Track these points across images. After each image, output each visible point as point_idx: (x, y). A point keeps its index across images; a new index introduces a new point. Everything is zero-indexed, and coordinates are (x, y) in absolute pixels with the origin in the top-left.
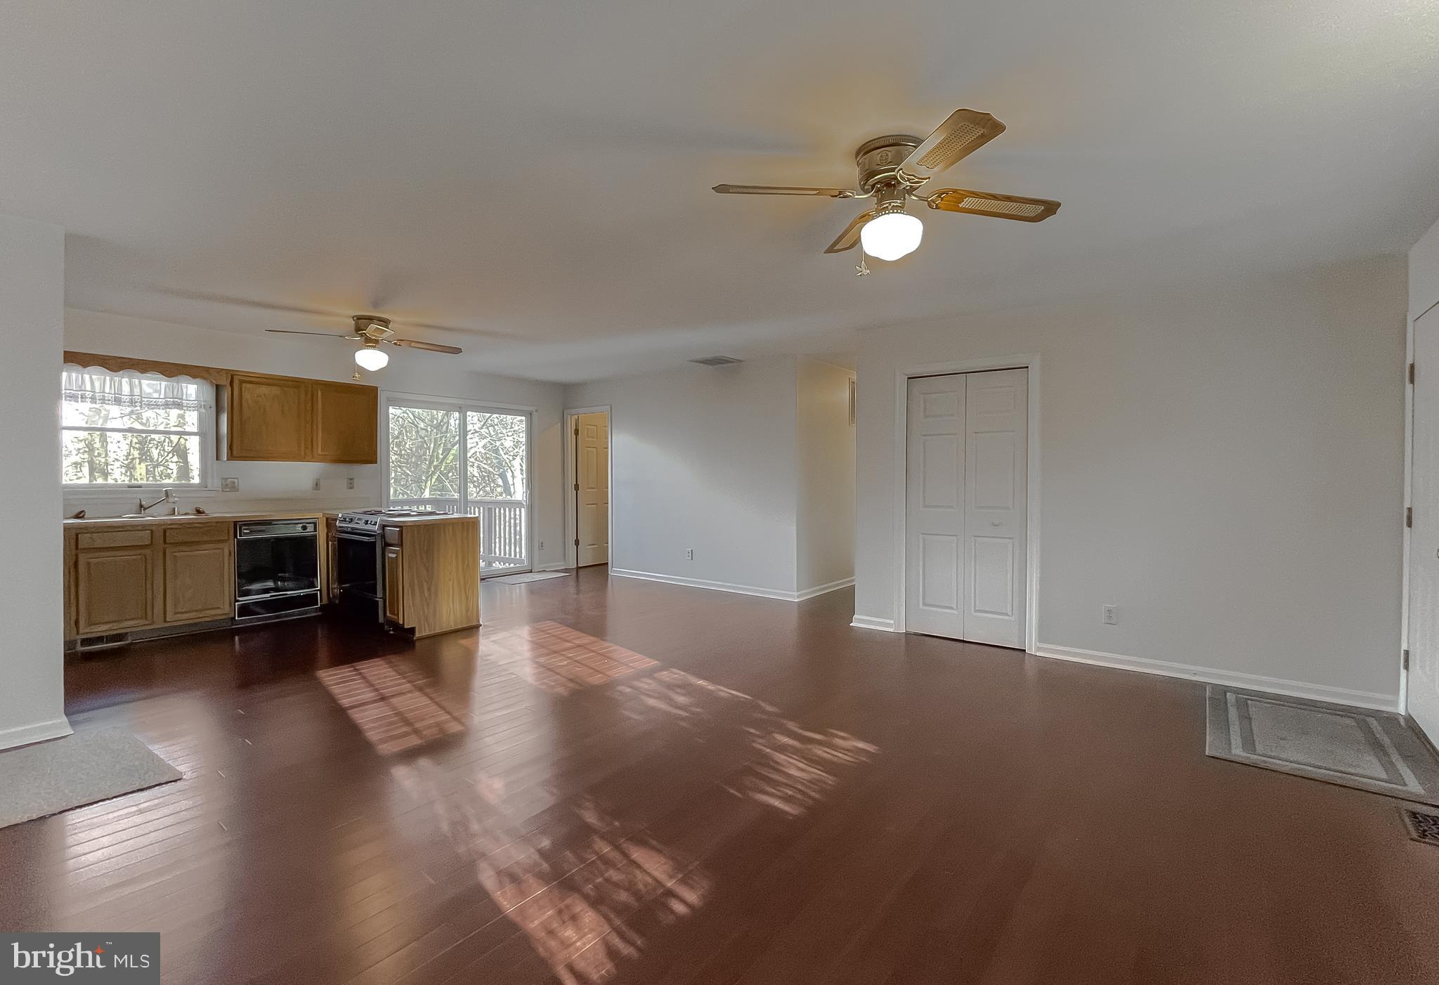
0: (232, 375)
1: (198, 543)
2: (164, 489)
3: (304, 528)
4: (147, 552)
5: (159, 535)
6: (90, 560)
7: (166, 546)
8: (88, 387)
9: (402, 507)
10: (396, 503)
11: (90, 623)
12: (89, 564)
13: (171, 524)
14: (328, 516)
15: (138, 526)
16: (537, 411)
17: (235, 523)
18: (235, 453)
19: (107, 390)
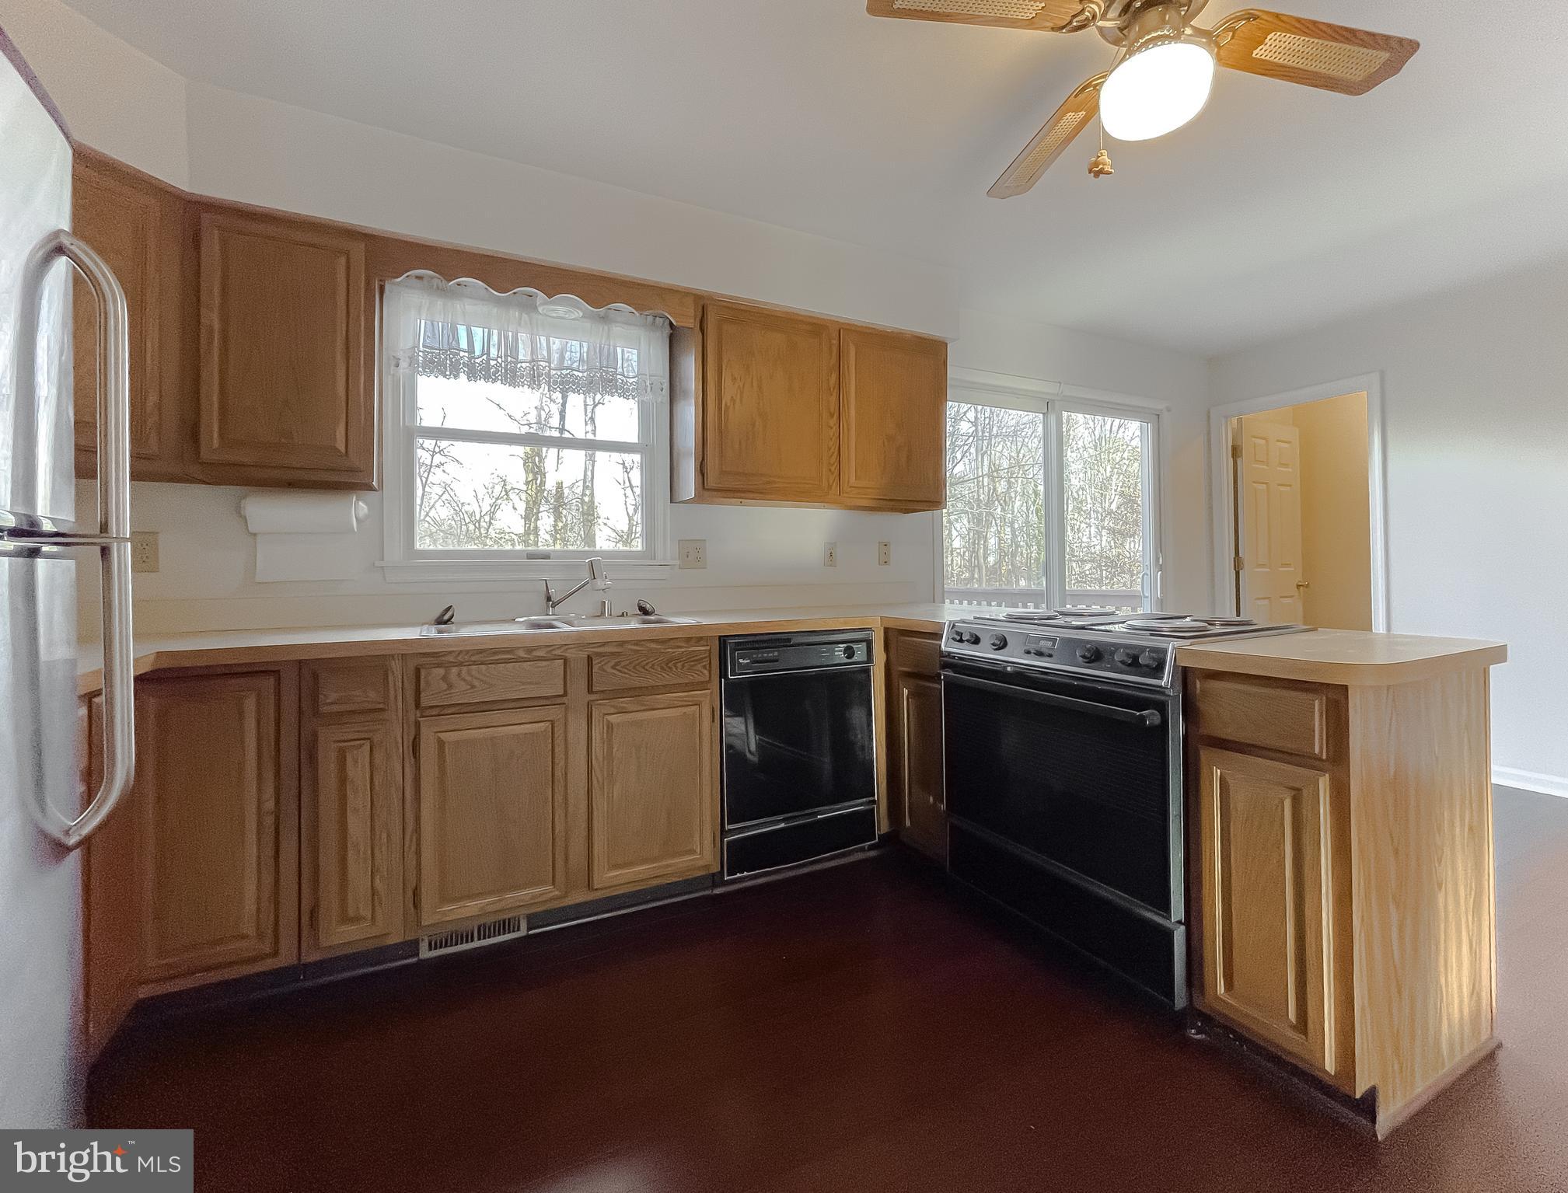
0: (703, 305)
1: (653, 690)
2: (587, 561)
3: (850, 652)
4: (555, 713)
5: (579, 669)
6: (442, 736)
7: (593, 697)
8: (464, 344)
9: (1134, 609)
10: (1079, 597)
11: (445, 899)
12: (441, 744)
13: (604, 644)
14: (890, 625)
15: (539, 648)
16: (1169, 410)
17: (723, 640)
18: (711, 482)
19: (494, 352)
